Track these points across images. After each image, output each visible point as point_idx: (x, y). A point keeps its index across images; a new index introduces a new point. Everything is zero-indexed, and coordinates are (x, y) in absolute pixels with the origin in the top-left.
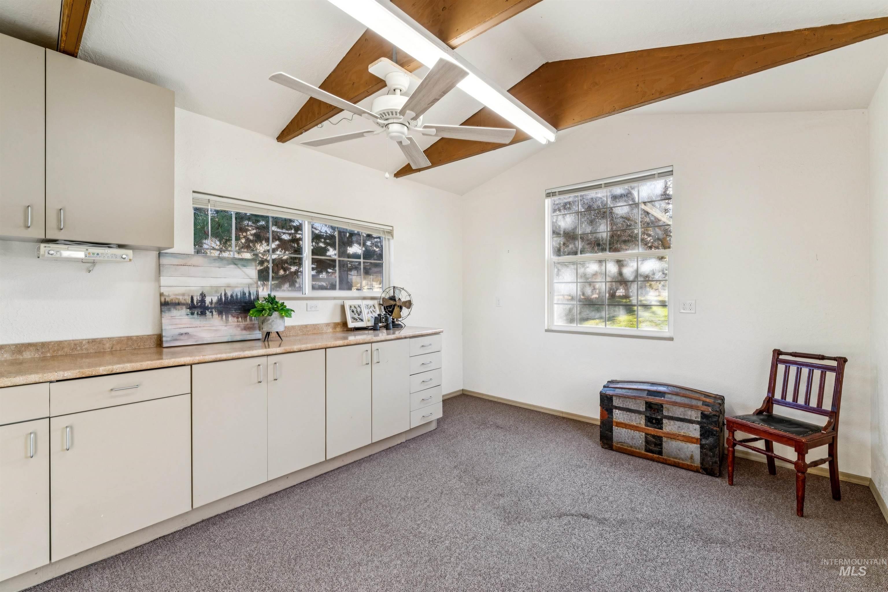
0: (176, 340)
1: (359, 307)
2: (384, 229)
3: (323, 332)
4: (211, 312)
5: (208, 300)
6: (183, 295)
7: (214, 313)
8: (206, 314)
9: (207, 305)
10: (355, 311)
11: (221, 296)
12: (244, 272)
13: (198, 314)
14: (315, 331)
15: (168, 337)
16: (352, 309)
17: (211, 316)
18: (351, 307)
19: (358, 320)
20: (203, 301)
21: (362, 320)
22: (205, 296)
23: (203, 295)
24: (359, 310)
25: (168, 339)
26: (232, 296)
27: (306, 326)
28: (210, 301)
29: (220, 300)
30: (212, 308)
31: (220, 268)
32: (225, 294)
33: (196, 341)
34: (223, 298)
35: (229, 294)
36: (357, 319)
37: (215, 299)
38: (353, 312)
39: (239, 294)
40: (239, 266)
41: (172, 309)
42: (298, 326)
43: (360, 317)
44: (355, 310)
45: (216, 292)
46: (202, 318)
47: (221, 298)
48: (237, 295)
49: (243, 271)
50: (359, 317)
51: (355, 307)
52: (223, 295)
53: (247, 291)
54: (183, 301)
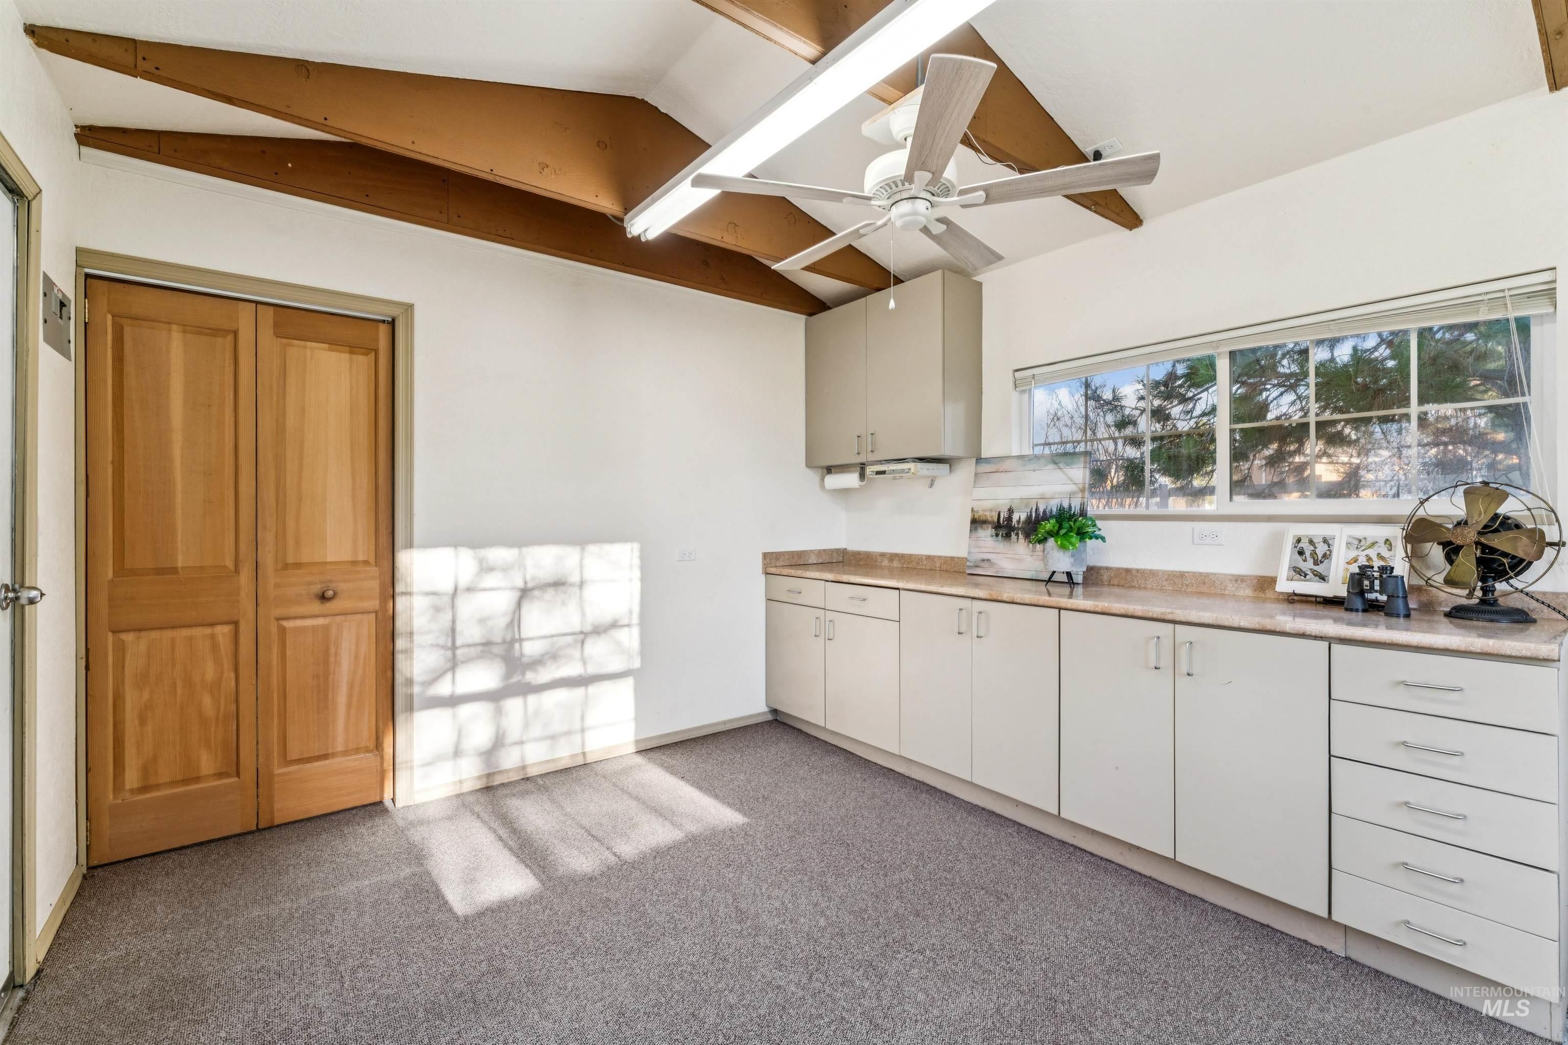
0: (977, 566)
1: (1325, 541)
2: (1503, 291)
3: (1227, 592)
4: (1017, 534)
5: (1015, 517)
6: (991, 510)
7: (1021, 536)
8: (1011, 536)
9: (1013, 524)
10: (1308, 554)
11: (1031, 512)
12: (1066, 475)
13: (1002, 536)
14: (1204, 589)
15: (971, 562)
16: (1300, 545)
17: (1016, 540)
18: (1299, 541)
19: (1310, 575)
20: (1009, 519)
21: (1323, 578)
22: (1013, 512)
23: (1011, 511)
24: (1321, 549)
25: (971, 564)
26: (1045, 511)
27: (1182, 575)
28: (1018, 519)
29: (1029, 517)
30: (1018, 529)
31: (1034, 471)
32: (1036, 510)
33: (997, 572)
34: (1034, 516)
35: (1041, 510)
36: (1309, 572)
37: (1023, 517)
38: (1301, 553)
39: (1054, 510)
40: (1061, 465)
41: (979, 528)
42: (1164, 572)
43: (1320, 569)
44: (1308, 550)
45: (1027, 505)
46: (1007, 544)
47: (1031, 515)
48: (1051, 510)
49: (1064, 472)
50: (1316, 568)
51: (1311, 542)
52: (1034, 510)
53: (1066, 505)
54: (990, 519)
